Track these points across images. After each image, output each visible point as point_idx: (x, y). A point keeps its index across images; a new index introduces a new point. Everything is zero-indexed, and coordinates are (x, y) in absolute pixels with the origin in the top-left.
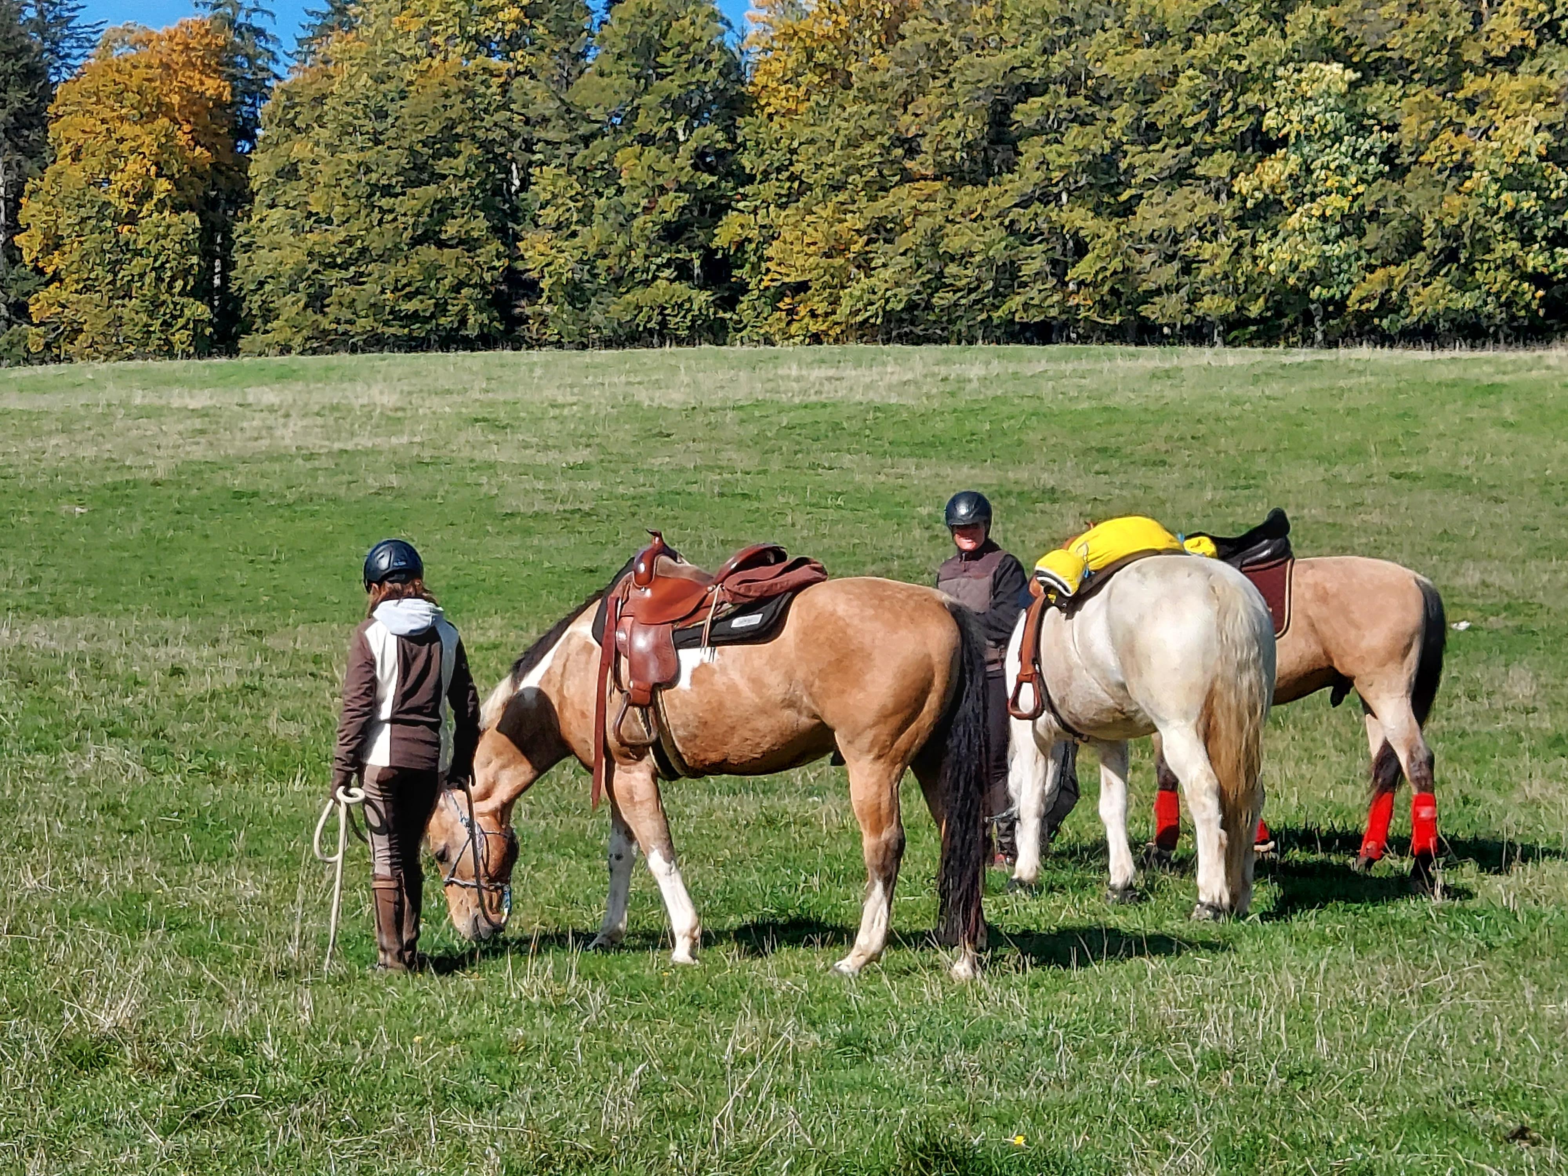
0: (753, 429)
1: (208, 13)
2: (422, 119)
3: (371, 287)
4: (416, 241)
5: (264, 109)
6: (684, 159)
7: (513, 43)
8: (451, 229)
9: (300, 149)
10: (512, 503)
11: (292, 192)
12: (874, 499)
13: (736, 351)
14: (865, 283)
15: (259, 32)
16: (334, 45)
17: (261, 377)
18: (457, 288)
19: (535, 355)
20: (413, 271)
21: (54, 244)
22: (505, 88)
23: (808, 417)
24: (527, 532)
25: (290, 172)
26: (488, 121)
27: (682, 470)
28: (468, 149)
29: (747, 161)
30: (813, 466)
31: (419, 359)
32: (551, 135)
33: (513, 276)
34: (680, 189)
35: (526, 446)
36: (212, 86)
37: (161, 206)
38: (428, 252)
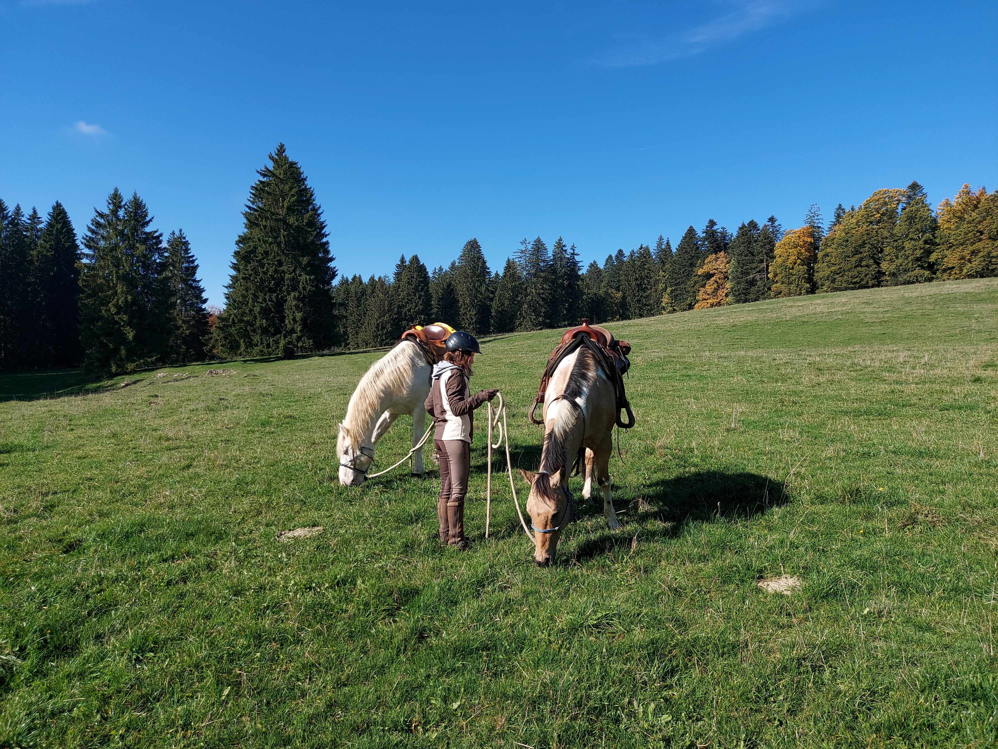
0: (933, 300)
1: (808, 225)
2: (856, 241)
3: (845, 277)
4: (856, 267)
5: (821, 243)
6: (921, 242)
7: (879, 222)
8: (864, 263)
9: (829, 250)
10: (867, 320)
11: (828, 259)
12: (963, 313)
13: (934, 283)
14: (970, 265)
15: (819, 227)
16: (837, 228)
17: (818, 298)
18: (866, 276)
19: (883, 288)
20: (856, 273)
21: (776, 275)
22: (877, 232)
23: (948, 296)
24: (870, 326)
25: (827, 255)
26: (873, 239)
27: (913, 310)
28: (868, 246)
29: (937, 241)
30: (948, 307)
31: (855, 291)
32: (888, 240)
33: (879, 272)
34: (921, 249)
35: (874, 307)
36: (809, 240)
37: (799, 265)
38: (859, 269)
